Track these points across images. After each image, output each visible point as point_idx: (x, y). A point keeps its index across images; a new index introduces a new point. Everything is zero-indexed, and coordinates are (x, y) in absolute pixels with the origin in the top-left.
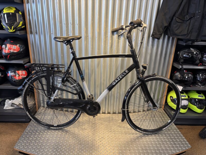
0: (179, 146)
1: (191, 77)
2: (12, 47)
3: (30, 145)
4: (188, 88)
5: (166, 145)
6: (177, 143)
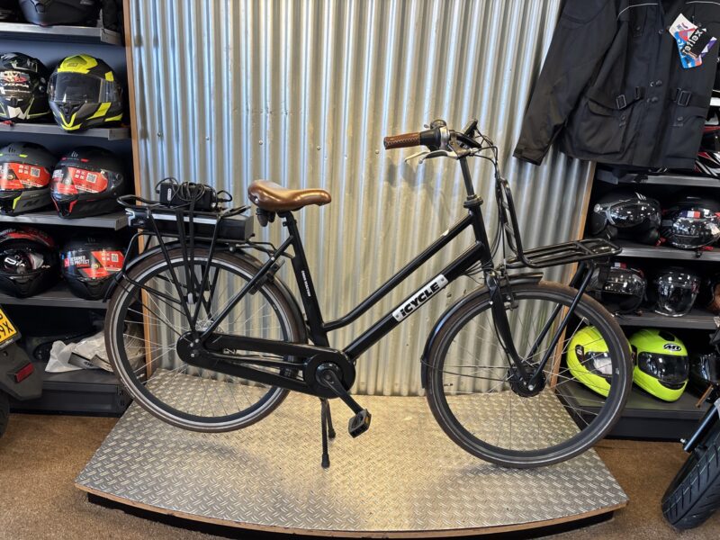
1: (639, 284)
2: (85, 176)
3: (125, 477)
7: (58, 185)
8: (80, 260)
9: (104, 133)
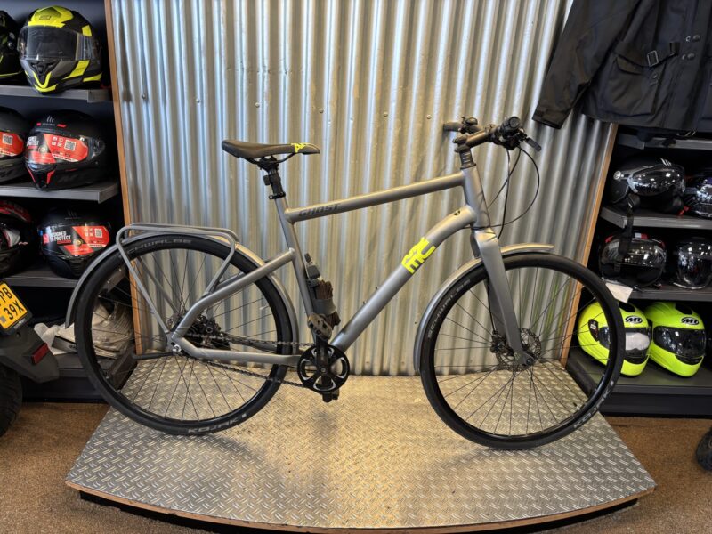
0: (614, 481)
1: (661, 256)
2: (63, 143)
3: (120, 472)
4: (651, 294)
5: (572, 478)
6: (608, 472)
7: (33, 153)
8: (61, 236)
9: (83, 95)
